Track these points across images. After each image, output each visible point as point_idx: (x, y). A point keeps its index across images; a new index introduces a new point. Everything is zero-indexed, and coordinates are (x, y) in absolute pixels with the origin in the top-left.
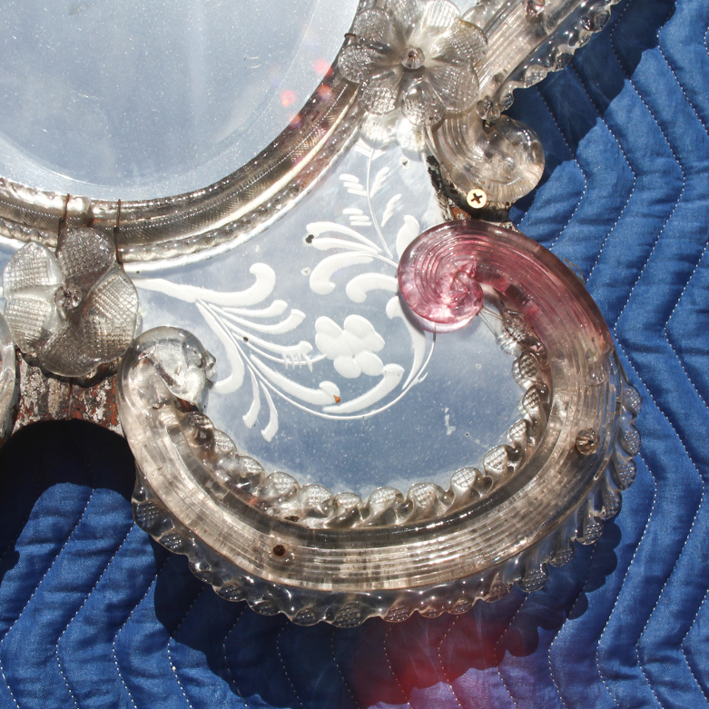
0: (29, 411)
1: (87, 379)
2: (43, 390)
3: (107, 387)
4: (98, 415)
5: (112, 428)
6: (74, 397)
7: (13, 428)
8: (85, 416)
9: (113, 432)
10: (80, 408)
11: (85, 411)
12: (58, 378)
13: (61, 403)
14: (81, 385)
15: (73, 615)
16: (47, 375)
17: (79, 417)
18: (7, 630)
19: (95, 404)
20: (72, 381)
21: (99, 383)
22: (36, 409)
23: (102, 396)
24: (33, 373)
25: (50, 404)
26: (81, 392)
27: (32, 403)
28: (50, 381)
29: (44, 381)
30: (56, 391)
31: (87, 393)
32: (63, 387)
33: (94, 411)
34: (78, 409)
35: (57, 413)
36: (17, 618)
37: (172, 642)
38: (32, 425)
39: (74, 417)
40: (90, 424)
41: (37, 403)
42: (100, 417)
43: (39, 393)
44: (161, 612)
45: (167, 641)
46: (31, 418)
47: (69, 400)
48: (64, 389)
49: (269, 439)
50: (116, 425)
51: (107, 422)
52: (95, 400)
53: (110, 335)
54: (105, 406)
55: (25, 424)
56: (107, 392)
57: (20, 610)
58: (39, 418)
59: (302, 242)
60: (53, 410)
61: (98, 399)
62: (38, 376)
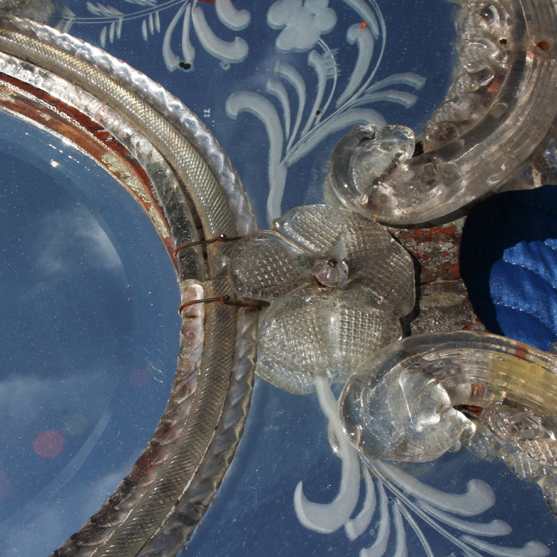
2: (437, 314)
4: (448, 247)
5: (459, 230)
6: (436, 278)
8: (455, 261)
9: (464, 229)
10: (445, 269)
11: (449, 263)
16: (417, 312)
17: (457, 268)
19: (437, 253)
22: (462, 318)
23: (425, 247)
25: (451, 303)
28: (423, 307)
29: (426, 314)
32: (426, 292)
33: (446, 253)
34: (448, 270)
35: (460, 293)
38: (482, 320)
39: (458, 274)
40: (463, 255)
41: (454, 318)
42: (450, 245)
43: (443, 318)
46: (474, 322)
47: (440, 284)
48: (429, 290)
49: (424, 80)
50: (455, 227)
51: (453, 236)
52: (432, 253)
54: (436, 242)
55: (483, 327)
58: (472, 313)
59: (191, 72)
60: (458, 298)
61: (430, 250)
62: (422, 322)
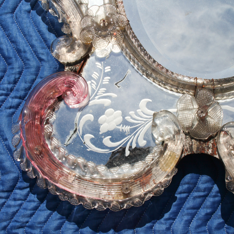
0: (187, 150)
1: (205, 140)
2: (191, 143)
3: (212, 142)
4: (210, 152)
6: (201, 146)
7: (182, 156)
8: (206, 152)
9: (215, 157)
10: (204, 149)
11: (205, 151)
12: (196, 139)
13: (197, 148)
14: (203, 142)
15: (194, 217)
16: (192, 138)
17: (203, 152)
18: (173, 222)
19: (209, 148)
20: (200, 141)
21: (209, 141)
22: (189, 150)
23: (210, 145)
24: (187, 138)
25: (193, 148)
26: (204, 144)
27: (187, 148)
28: (193, 140)
29: (191, 141)
30: (195, 144)
31: (205, 144)
33: (208, 150)
34: (203, 150)
35: (196, 151)
36: (176, 218)
37: (226, 226)
38: (188, 155)
39: (202, 152)
40: (207, 155)
41: (189, 148)
42: (211, 152)
43: (189, 145)
44: (223, 216)
45: (225, 225)
46: (187, 153)
47: (199, 147)
48: (198, 143)
50: (216, 155)
51: (213, 154)
53: (214, 125)
54: (212, 149)
55: (186, 155)
56: (212, 144)
57: (177, 216)
58: (190, 153)
60: (195, 150)
61: (209, 146)
62: (189, 139)
